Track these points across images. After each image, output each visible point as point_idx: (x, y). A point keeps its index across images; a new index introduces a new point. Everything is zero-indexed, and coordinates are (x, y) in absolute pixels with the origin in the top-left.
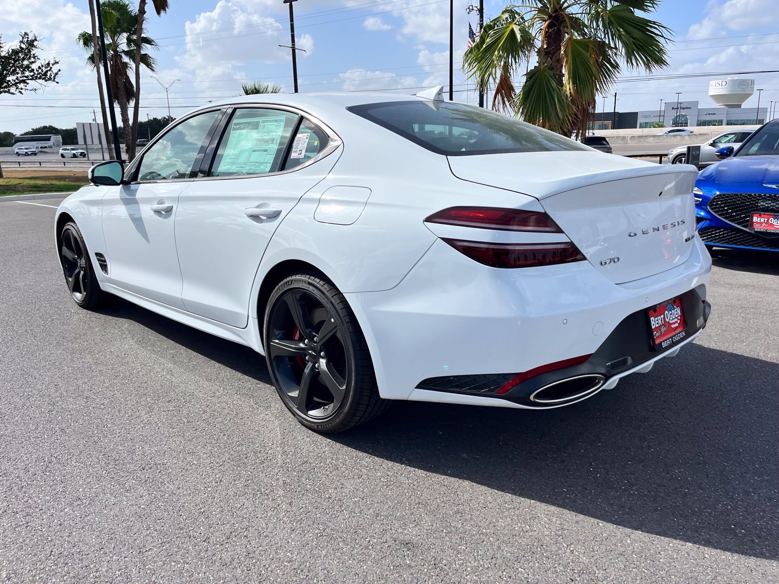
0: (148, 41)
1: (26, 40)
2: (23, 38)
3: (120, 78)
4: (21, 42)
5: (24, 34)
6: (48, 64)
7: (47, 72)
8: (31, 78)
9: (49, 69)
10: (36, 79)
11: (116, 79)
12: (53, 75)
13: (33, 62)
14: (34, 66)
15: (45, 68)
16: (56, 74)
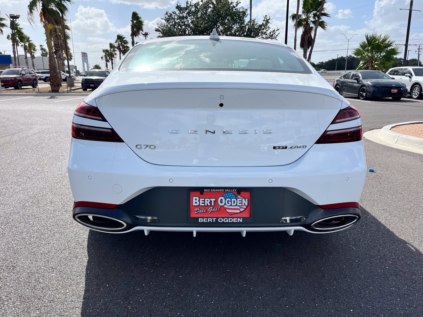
0: (325, 15)
1: (266, 19)
2: (265, 18)
3: (306, 36)
4: (264, 20)
5: (265, 16)
6: (274, 31)
7: (273, 34)
8: (265, 38)
9: (274, 33)
10: (268, 38)
11: (304, 36)
12: (275, 36)
13: (267, 30)
14: (268, 32)
15: (272, 33)
16: (277, 35)
